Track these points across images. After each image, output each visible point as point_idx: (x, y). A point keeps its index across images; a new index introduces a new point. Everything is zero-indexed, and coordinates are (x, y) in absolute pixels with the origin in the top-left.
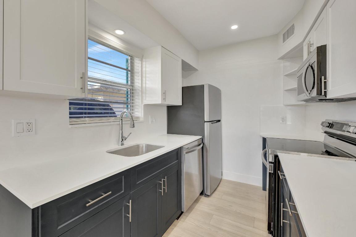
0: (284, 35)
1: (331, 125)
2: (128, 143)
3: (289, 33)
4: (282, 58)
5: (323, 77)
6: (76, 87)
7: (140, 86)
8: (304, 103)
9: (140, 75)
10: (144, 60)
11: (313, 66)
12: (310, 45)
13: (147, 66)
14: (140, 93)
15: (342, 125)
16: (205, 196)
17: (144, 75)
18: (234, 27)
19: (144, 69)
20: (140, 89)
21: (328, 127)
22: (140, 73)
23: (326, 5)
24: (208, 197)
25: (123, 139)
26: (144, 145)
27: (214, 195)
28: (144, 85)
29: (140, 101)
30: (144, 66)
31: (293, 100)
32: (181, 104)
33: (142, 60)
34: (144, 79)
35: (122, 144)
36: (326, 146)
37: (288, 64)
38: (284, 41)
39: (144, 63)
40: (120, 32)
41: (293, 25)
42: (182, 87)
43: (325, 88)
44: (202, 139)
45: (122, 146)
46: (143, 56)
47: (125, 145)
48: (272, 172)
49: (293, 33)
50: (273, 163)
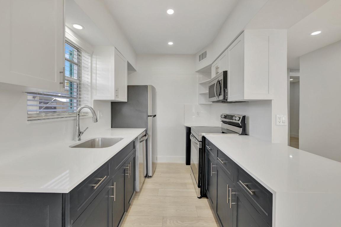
0: (200, 56)
1: (226, 117)
2: (85, 138)
3: (203, 56)
4: (198, 72)
5: (226, 89)
6: (56, 81)
7: (90, 81)
8: (212, 103)
9: (90, 71)
10: (93, 56)
11: (220, 82)
12: (217, 68)
13: (97, 63)
14: (90, 89)
15: (231, 117)
16: (148, 178)
17: (94, 71)
18: (171, 43)
19: (94, 65)
20: (90, 85)
21: (224, 118)
22: (90, 69)
23: (227, 48)
24: (151, 178)
25: (80, 133)
26: (100, 139)
27: (155, 175)
28: (94, 81)
29: (89, 96)
30: (94, 62)
31: (203, 101)
32: (126, 101)
33: (91, 56)
34: (94, 75)
35: (79, 140)
36: (222, 128)
37: (201, 76)
38: (200, 60)
39: (94, 59)
40: (78, 27)
41: (206, 52)
42: (128, 86)
43: (227, 96)
44: (146, 131)
45: (80, 141)
46: (93, 53)
47: (82, 140)
48: (201, 147)
49: (206, 57)
50: (201, 142)
